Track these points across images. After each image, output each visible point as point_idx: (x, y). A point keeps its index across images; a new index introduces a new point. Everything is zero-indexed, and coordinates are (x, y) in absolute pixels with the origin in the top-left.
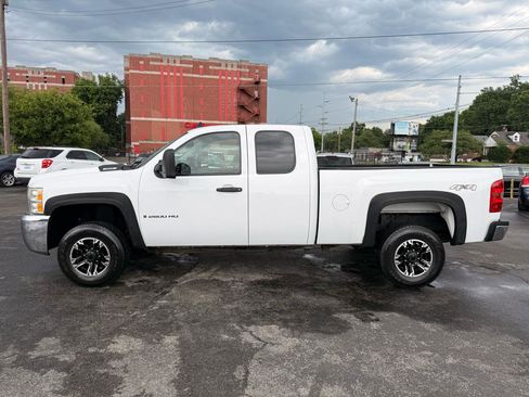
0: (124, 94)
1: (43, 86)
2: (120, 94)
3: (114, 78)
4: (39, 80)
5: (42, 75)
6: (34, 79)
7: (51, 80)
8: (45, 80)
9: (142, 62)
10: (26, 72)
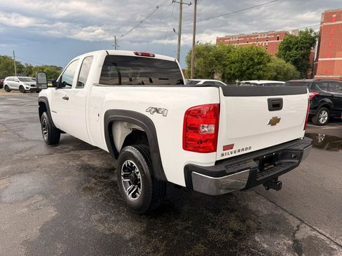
0: (317, 43)
1: (265, 44)
2: (315, 42)
3: (311, 31)
4: (263, 40)
5: (266, 36)
6: (261, 40)
7: (271, 39)
8: (267, 39)
9: (334, 16)
10: (257, 36)
